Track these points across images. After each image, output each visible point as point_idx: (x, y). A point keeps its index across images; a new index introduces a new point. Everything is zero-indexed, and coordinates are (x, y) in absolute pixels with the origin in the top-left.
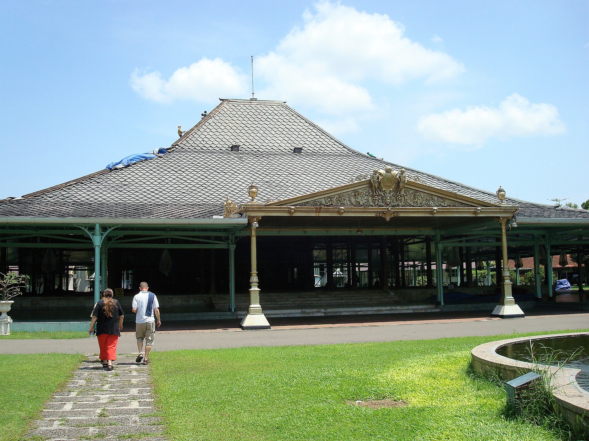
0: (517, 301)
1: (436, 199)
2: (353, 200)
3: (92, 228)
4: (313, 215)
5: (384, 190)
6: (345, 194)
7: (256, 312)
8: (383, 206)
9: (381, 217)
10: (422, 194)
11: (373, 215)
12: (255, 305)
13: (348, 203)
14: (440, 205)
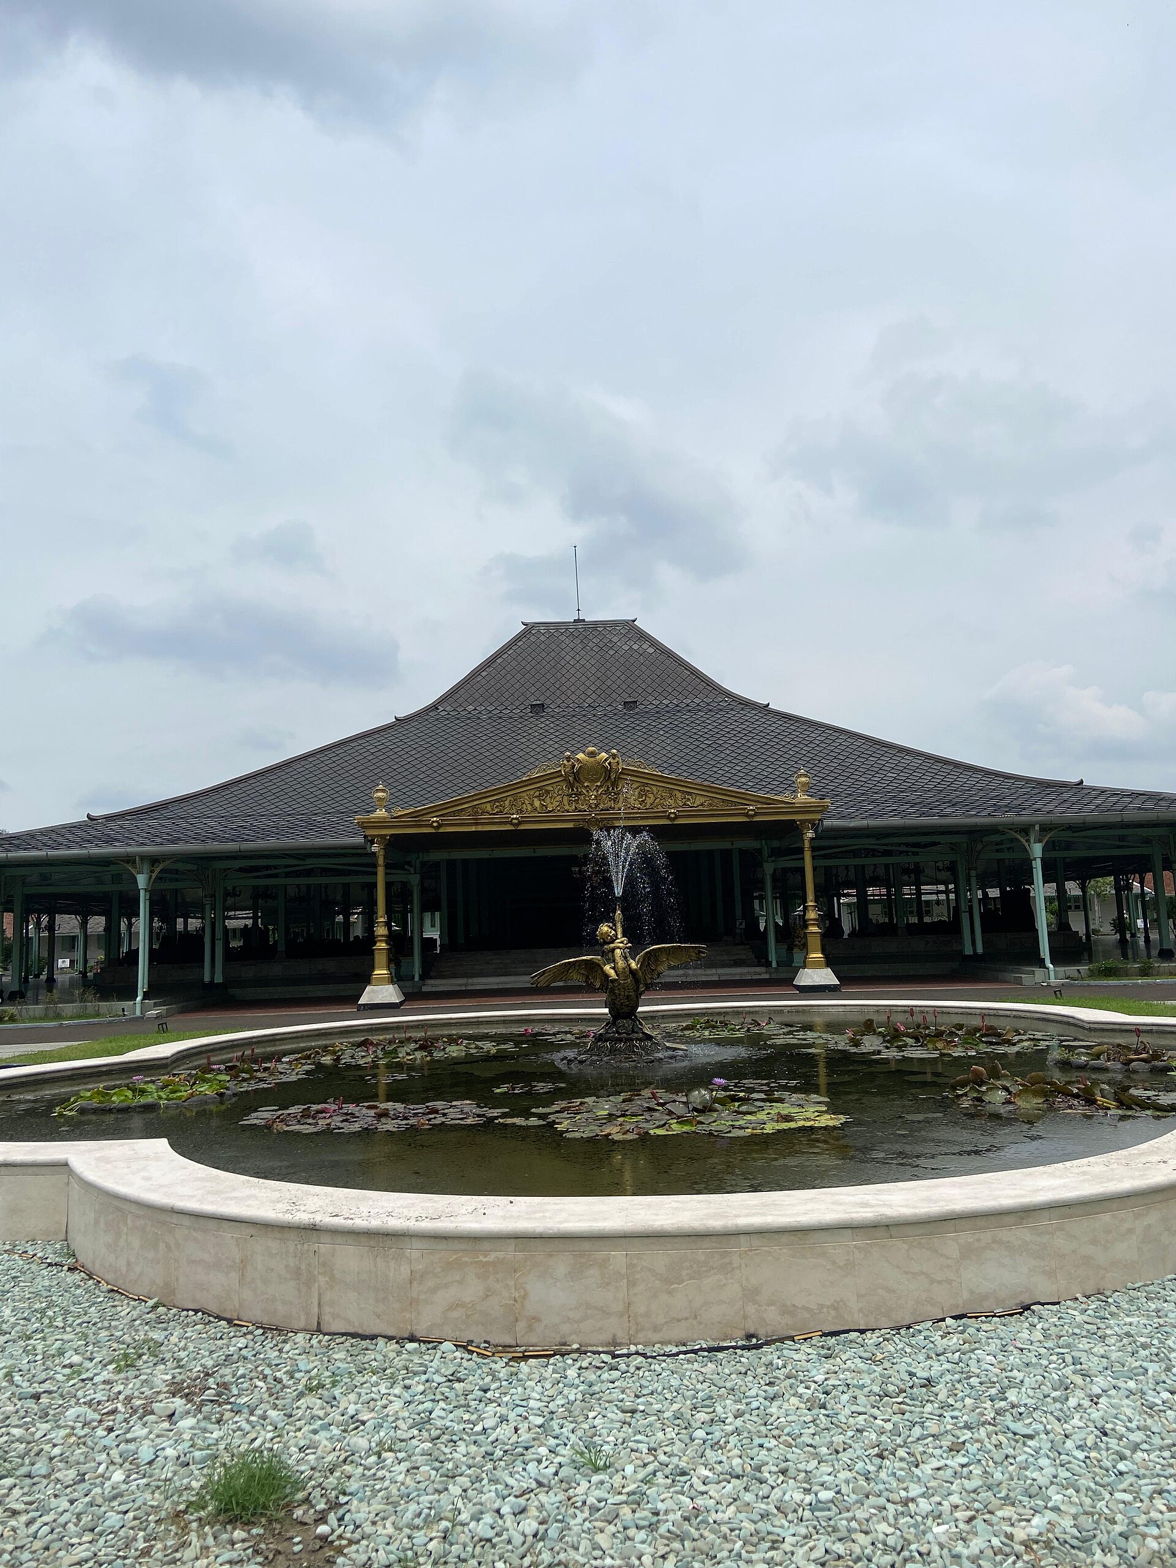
0: (830, 962)
1: (679, 795)
2: (537, 803)
5: (586, 784)
6: (524, 794)
8: (585, 811)
9: (583, 828)
10: (654, 788)
11: (570, 825)
13: (530, 808)
14: (685, 804)
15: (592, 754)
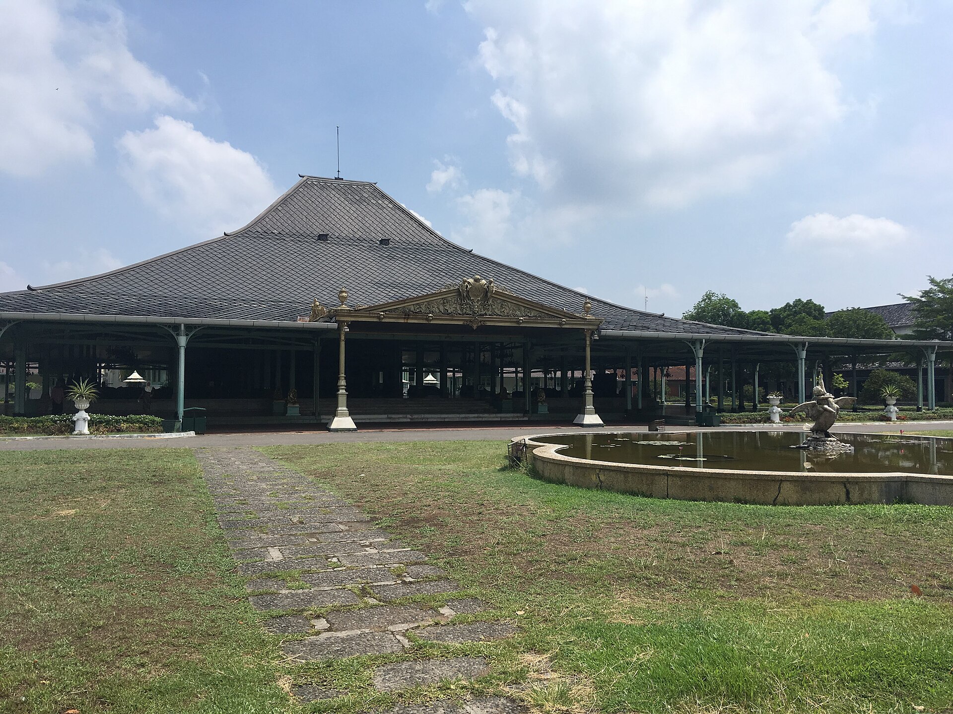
0: (597, 412)
1: (523, 309)
2: (441, 308)
3: (176, 327)
4: (402, 321)
5: (472, 298)
6: (434, 302)
7: (343, 415)
8: (471, 315)
9: (468, 325)
10: (509, 304)
11: (461, 323)
12: (343, 408)
13: (437, 310)
14: (526, 315)
15: (476, 280)
